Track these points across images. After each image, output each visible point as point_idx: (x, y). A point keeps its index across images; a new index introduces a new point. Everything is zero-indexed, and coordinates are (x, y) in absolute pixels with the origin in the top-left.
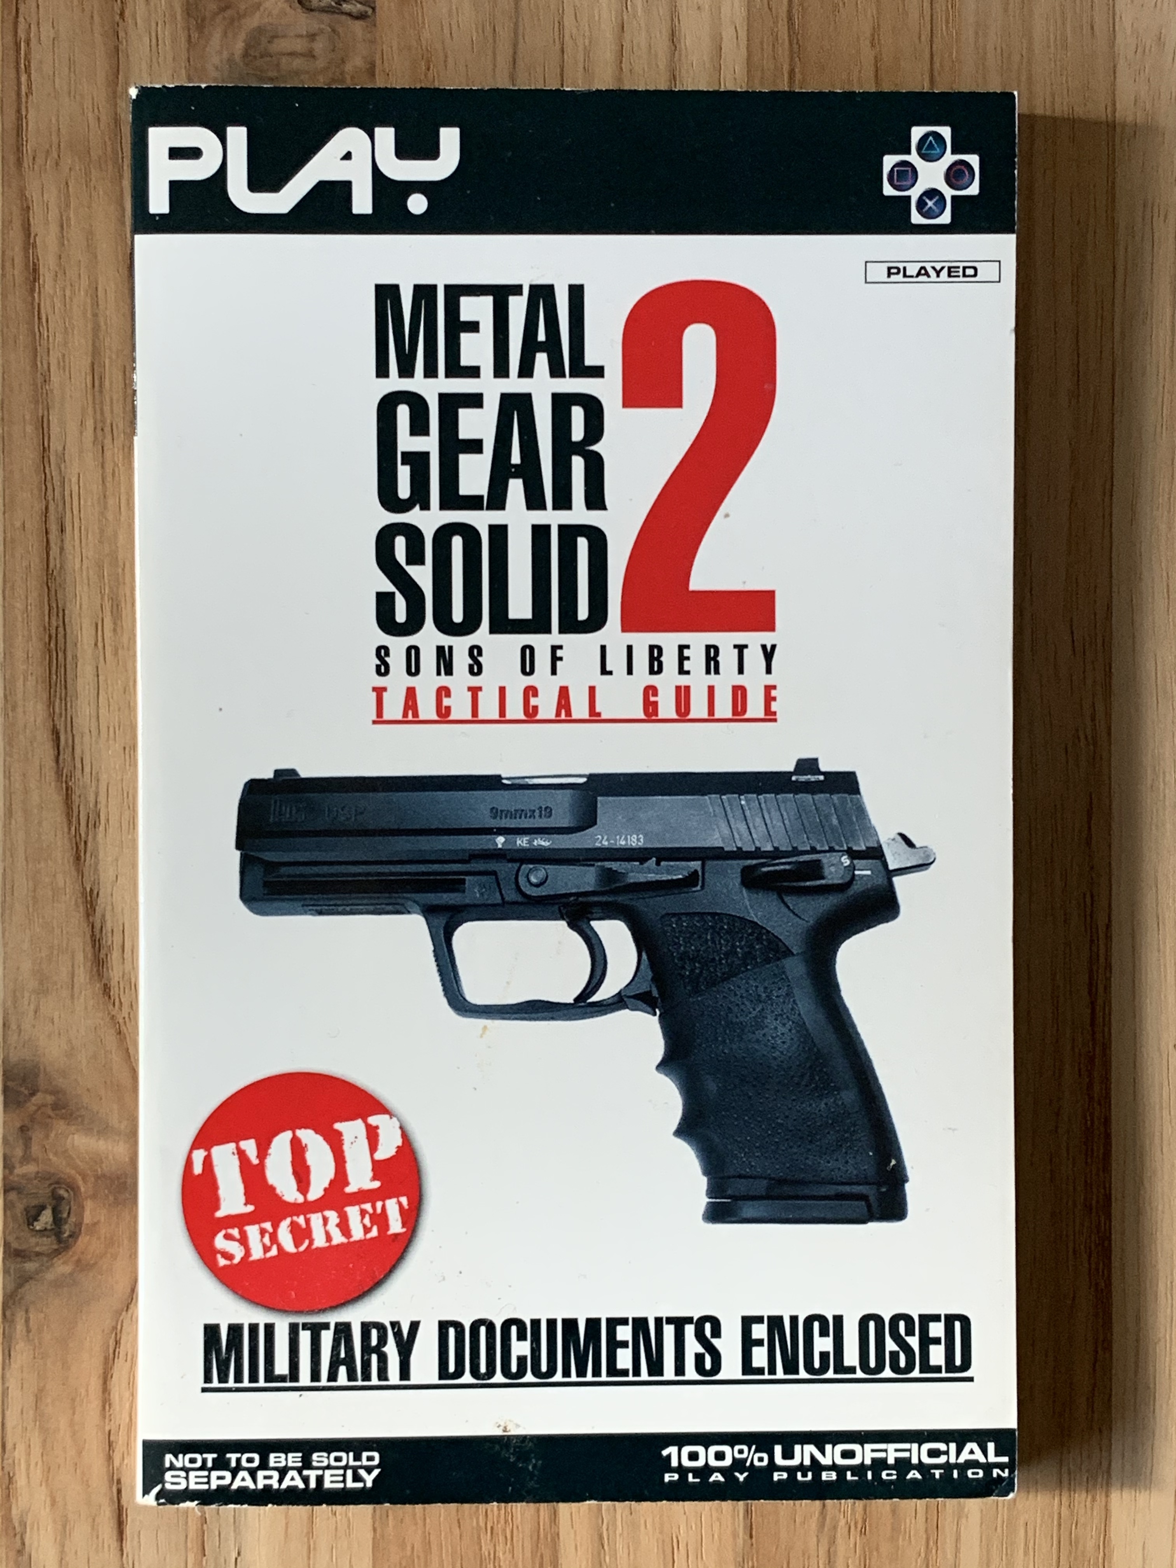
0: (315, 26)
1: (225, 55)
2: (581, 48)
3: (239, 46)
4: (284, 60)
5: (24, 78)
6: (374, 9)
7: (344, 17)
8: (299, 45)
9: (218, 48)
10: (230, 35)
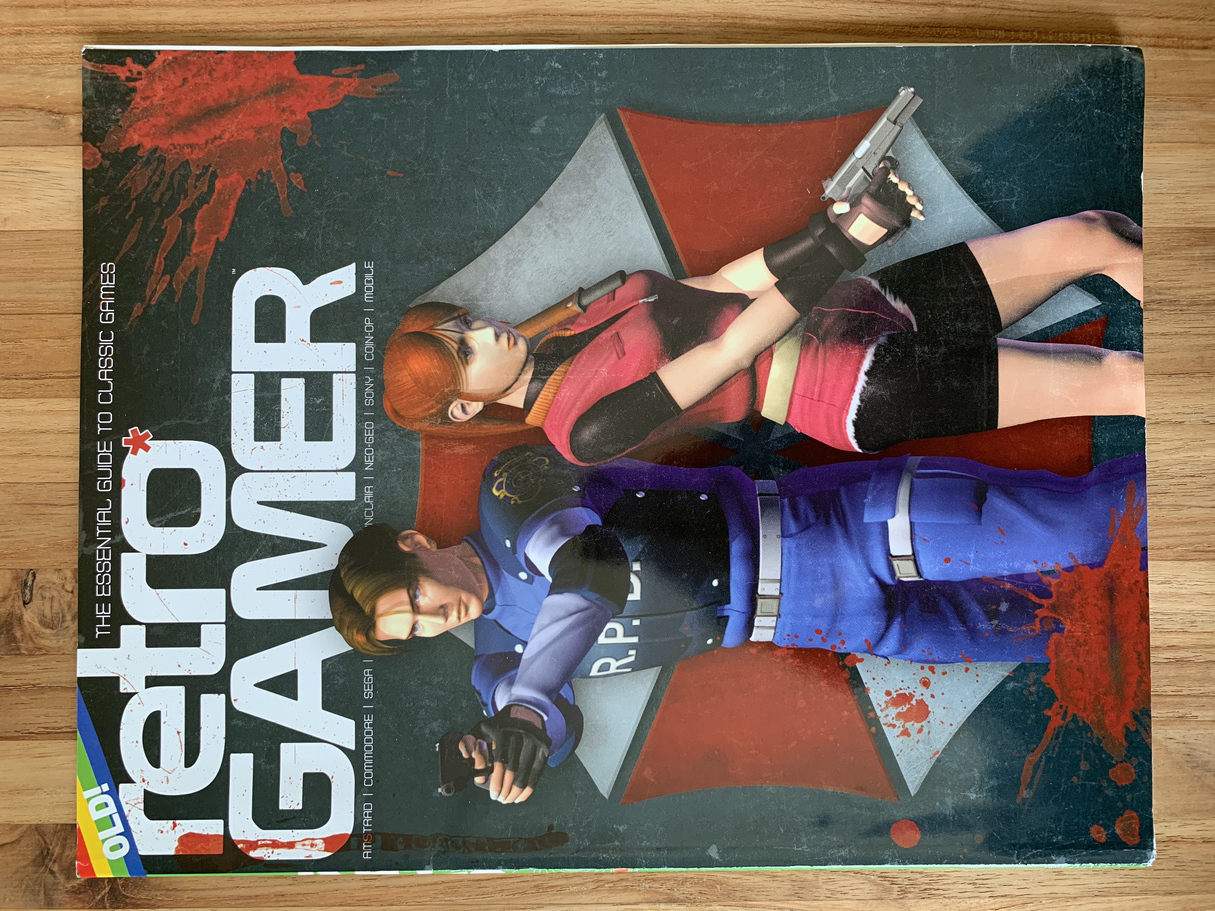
0: (39, 597)
1: (52, 638)
2: (47, 475)
3: (48, 631)
4: (54, 611)
5: (64, 730)
6: (31, 570)
7: (34, 584)
8: (47, 604)
9: (49, 641)
10: (42, 636)
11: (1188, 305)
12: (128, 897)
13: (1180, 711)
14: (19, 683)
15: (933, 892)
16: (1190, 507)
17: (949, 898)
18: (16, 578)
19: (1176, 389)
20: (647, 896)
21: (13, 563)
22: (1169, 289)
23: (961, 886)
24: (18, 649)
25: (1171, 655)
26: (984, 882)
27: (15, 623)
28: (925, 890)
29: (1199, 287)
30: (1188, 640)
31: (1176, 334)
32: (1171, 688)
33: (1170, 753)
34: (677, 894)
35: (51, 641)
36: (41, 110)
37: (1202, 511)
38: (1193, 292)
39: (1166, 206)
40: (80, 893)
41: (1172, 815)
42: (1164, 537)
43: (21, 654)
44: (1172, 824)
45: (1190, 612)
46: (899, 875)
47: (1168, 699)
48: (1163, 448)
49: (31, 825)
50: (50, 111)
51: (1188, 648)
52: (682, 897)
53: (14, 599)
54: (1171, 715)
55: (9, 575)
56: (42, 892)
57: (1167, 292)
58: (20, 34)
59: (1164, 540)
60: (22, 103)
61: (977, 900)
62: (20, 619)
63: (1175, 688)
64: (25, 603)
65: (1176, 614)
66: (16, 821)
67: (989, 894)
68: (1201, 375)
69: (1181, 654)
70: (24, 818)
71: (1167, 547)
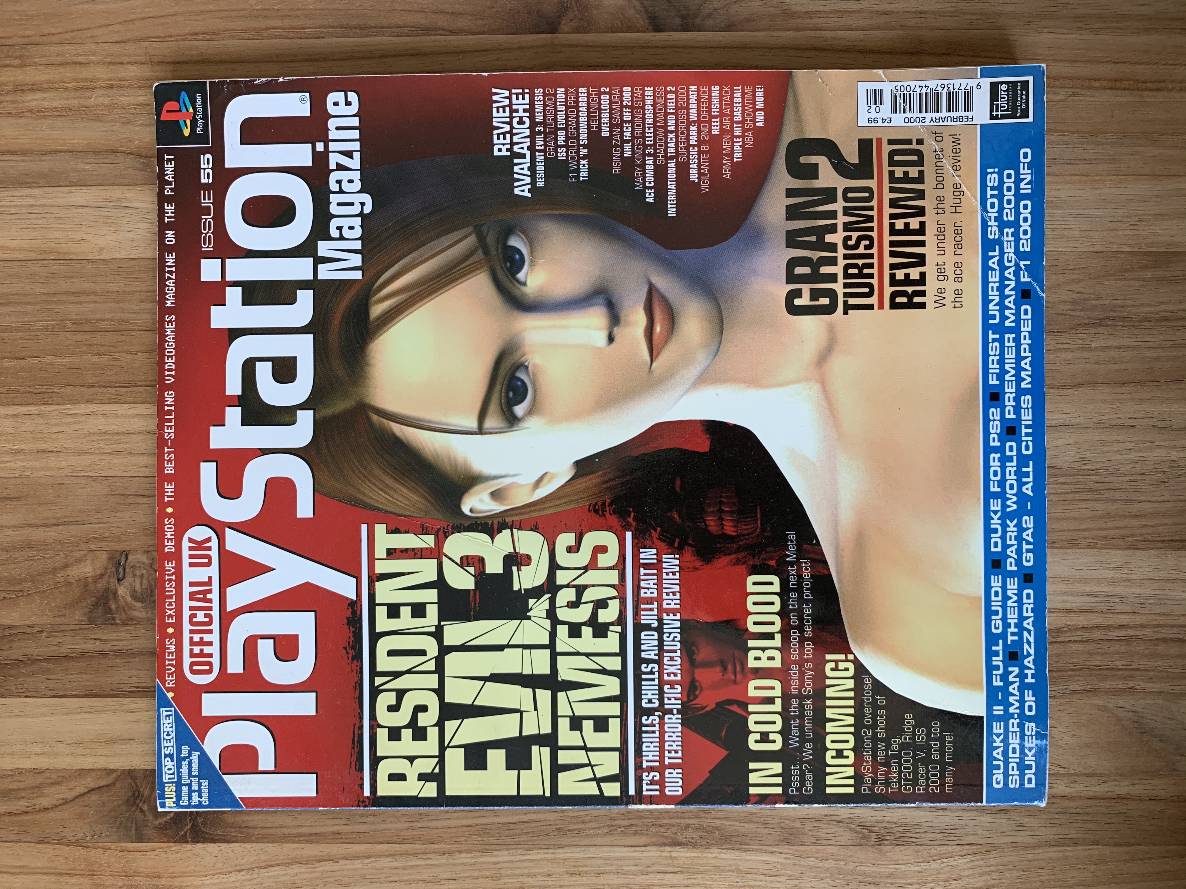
11: (1140, 321)
12: (207, 833)
13: (1130, 683)
14: (114, 648)
15: (906, 839)
16: (1140, 501)
17: (920, 845)
18: (110, 559)
19: (1129, 396)
20: (654, 839)
21: (108, 546)
22: (1123, 307)
23: (932, 835)
24: (114, 619)
25: (1122, 633)
26: (952, 831)
27: (111, 597)
28: (900, 837)
29: (1150, 305)
30: (1137, 620)
31: (1129, 347)
32: (1121, 663)
33: (1120, 720)
34: (681, 838)
35: (141, 612)
36: (130, 154)
37: (1151, 505)
38: (1145, 310)
39: (1121, 232)
40: (166, 829)
41: (1122, 775)
42: (1117, 528)
43: (115, 624)
44: (1122, 784)
45: (1139, 595)
46: (876, 824)
47: (1119, 672)
48: (1116, 449)
49: (124, 770)
50: (138, 155)
51: (1137, 627)
52: (684, 840)
53: (109, 576)
54: (1121, 686)
55: (105, 556)
56: (134, 829)
57: (1122, 309)
58: (112, 88)
59: (1117, 531)
60: (114, 148)
61: (946, 847)
62: (115, 594)
63: (1125, 663)
64: (119, 580)
65: (1126, 597)
66: (112, 766)
67: (956, 842)
68: (1151, 384)
69: (1131, 633)
70: (118, 765)
71: (1119, 538)
